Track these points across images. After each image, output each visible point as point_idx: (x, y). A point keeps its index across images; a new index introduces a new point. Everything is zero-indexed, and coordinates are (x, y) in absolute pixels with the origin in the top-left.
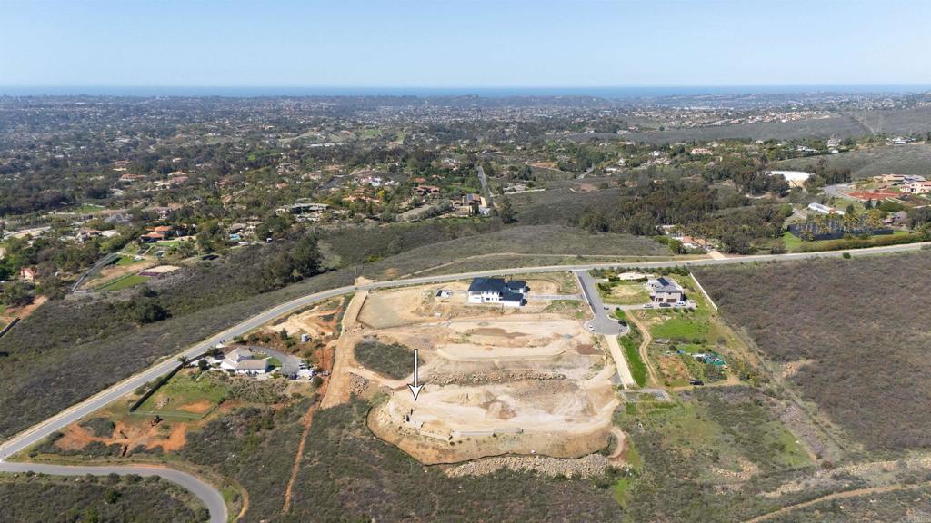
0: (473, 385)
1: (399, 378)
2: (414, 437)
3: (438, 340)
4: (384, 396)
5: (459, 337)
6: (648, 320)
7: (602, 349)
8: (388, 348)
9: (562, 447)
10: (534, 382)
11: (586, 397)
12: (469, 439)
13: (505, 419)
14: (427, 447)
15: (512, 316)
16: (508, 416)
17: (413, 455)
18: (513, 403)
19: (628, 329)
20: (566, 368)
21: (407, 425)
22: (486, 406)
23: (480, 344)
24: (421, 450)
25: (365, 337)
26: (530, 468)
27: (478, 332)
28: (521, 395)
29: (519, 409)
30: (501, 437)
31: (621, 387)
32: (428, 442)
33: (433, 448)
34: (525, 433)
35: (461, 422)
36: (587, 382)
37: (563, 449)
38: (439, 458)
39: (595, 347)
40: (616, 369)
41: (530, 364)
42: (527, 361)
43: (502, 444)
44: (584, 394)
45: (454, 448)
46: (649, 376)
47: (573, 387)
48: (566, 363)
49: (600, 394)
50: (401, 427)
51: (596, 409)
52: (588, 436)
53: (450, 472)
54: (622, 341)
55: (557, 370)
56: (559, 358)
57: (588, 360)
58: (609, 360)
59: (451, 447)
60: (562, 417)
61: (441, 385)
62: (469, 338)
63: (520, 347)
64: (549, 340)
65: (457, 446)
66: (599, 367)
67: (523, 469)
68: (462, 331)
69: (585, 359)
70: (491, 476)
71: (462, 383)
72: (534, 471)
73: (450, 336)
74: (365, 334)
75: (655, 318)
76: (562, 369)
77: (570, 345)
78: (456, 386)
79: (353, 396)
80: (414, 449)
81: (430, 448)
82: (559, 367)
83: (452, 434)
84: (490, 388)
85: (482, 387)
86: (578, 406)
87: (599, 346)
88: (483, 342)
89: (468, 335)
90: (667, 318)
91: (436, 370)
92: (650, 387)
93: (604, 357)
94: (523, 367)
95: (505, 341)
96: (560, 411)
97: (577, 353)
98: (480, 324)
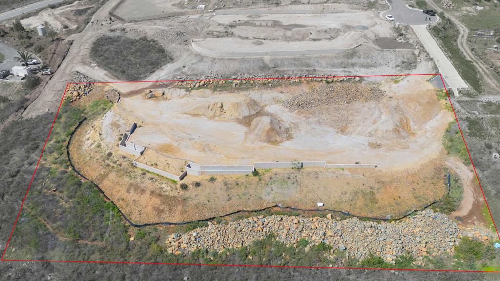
0: (232, 91)
1: (134, 79)
2: (127, 173)
3: (196, 33)
4: (106, 103)
5: (222, 29)
6: (456, 10)
7: (411, 41)
8: (133, 42)
9: (371, 197)
10: (318, 86)
11: (397, 109)
12: (212, 179)
13: (275, 142)
14: (143, 191)
15: (290, 7)
16: (278, 138)
17: (119, 204)
18: (287, 117)
19: (438, 19)
20: (363, 66)
21: (122, 150)
22: (247, 121)
23: (247, 38)
24: (133, 196)
25: (112, 31)
26: (317, 240)
27: (246, 23)
28: (299, 106)
29: (296, 126)
30: (268, 175)
31: (449, 93)
32: (147, 183)
33: (152, 193)
34: (307, 169)
35: (205, 148)
36: (394, 86)
37: (374, 201)
38: (160, 211)
39: (400, 40)
40: (435, 67)
41: (311, 62)
42: (309, 58)
43: (268, 190)
44: (394, 103)
45: (187, 194)
46: (482, 77)
47: (376, 94)
48: (362, 61)
49: (420, 104)
50: (110, 154)
51: (413, 127)
52: (413, 175)
53: (172, 243)
54: (435, 31)
55: (351, 70)
56: (352, 53)
57: (393, 57)
58: (423, 56)
59: (182, 192)
60: (363, 140)
61: (187, 90)
62: (234, 30)
63: (298, 40)
64: (337, 32)
65: (192, 192)
66: (409, 65)
67: (305, 243)
68: (227, 23)
69: (389, 54)
70: (245, 253)
71: (216, 88)
72: (324, 247)
73: (211, 28)
74: (113, 27)
75: (463, 8)
76: (357, 68)
77: (366, 37)
78: (208, 92)
79: (69, 102)
80: (123, 193)
81: (148, 193)
82: (353, 65)
83: (187, 169)
84: (255, 94)
85: (243, 93)
86: (386, 122)
87: (406, 39)
88: (250, 35)
89: (232, 26)
90: (479, 8)
91: (186, 70)
92: (489, 93)
93: (417, 52)
94: (303, 65)
95: (280, 33)
96: (359, 129)
97: (377, 47)
98: (250, 16)
